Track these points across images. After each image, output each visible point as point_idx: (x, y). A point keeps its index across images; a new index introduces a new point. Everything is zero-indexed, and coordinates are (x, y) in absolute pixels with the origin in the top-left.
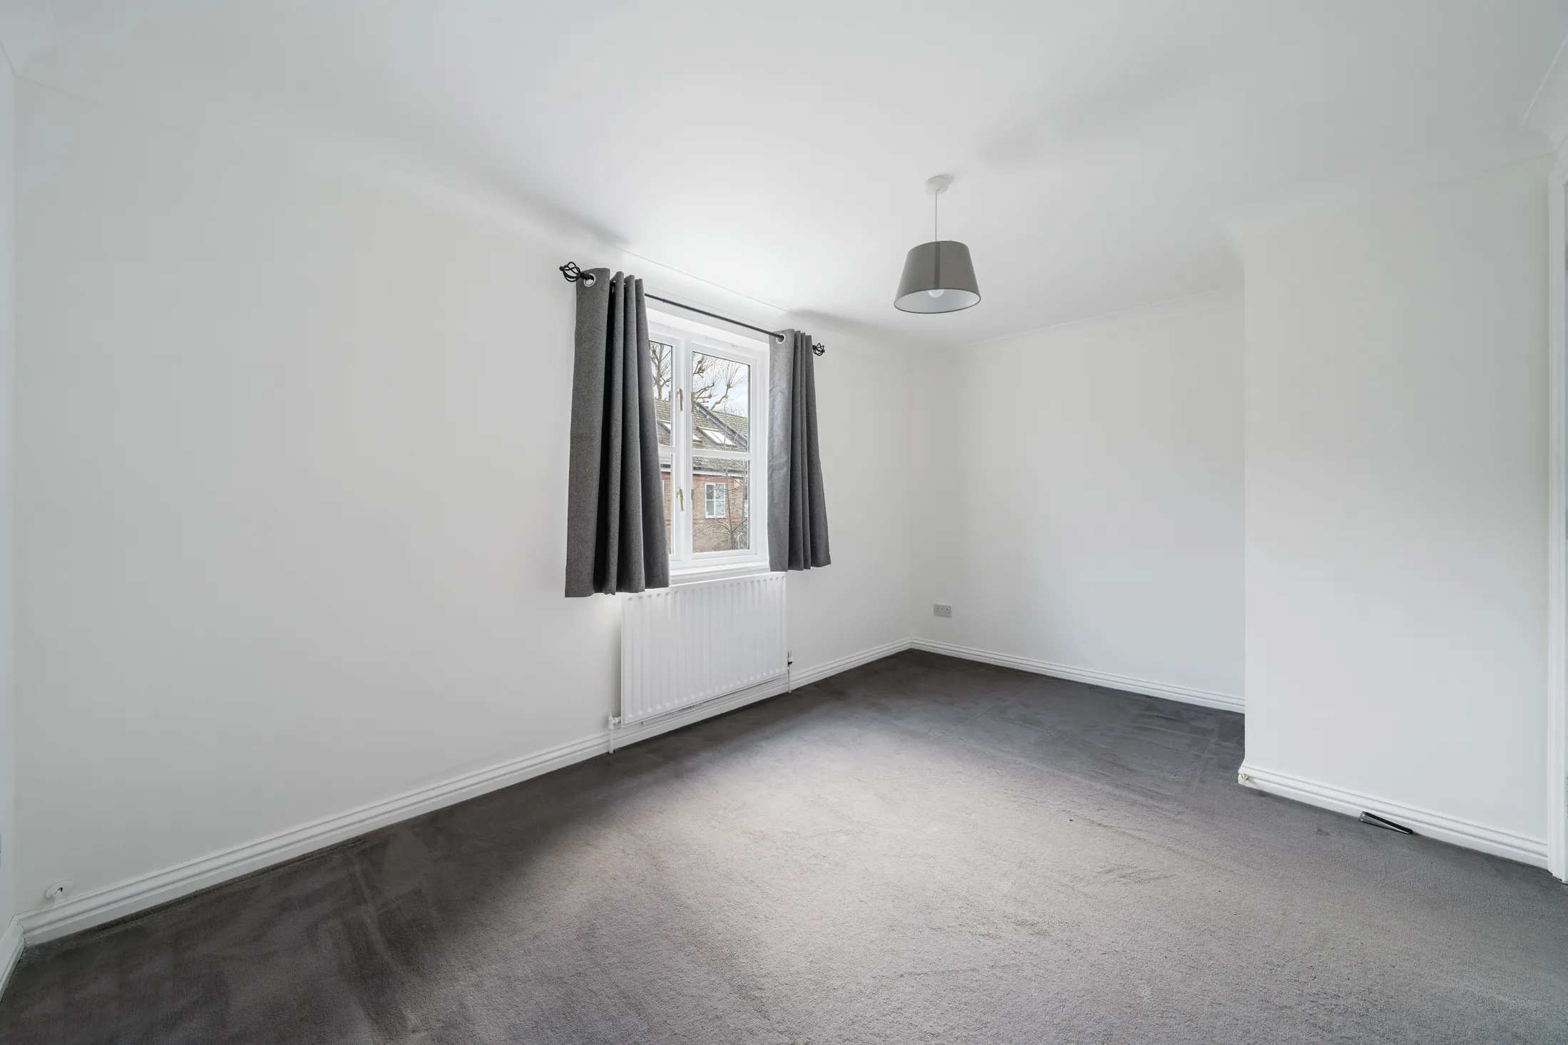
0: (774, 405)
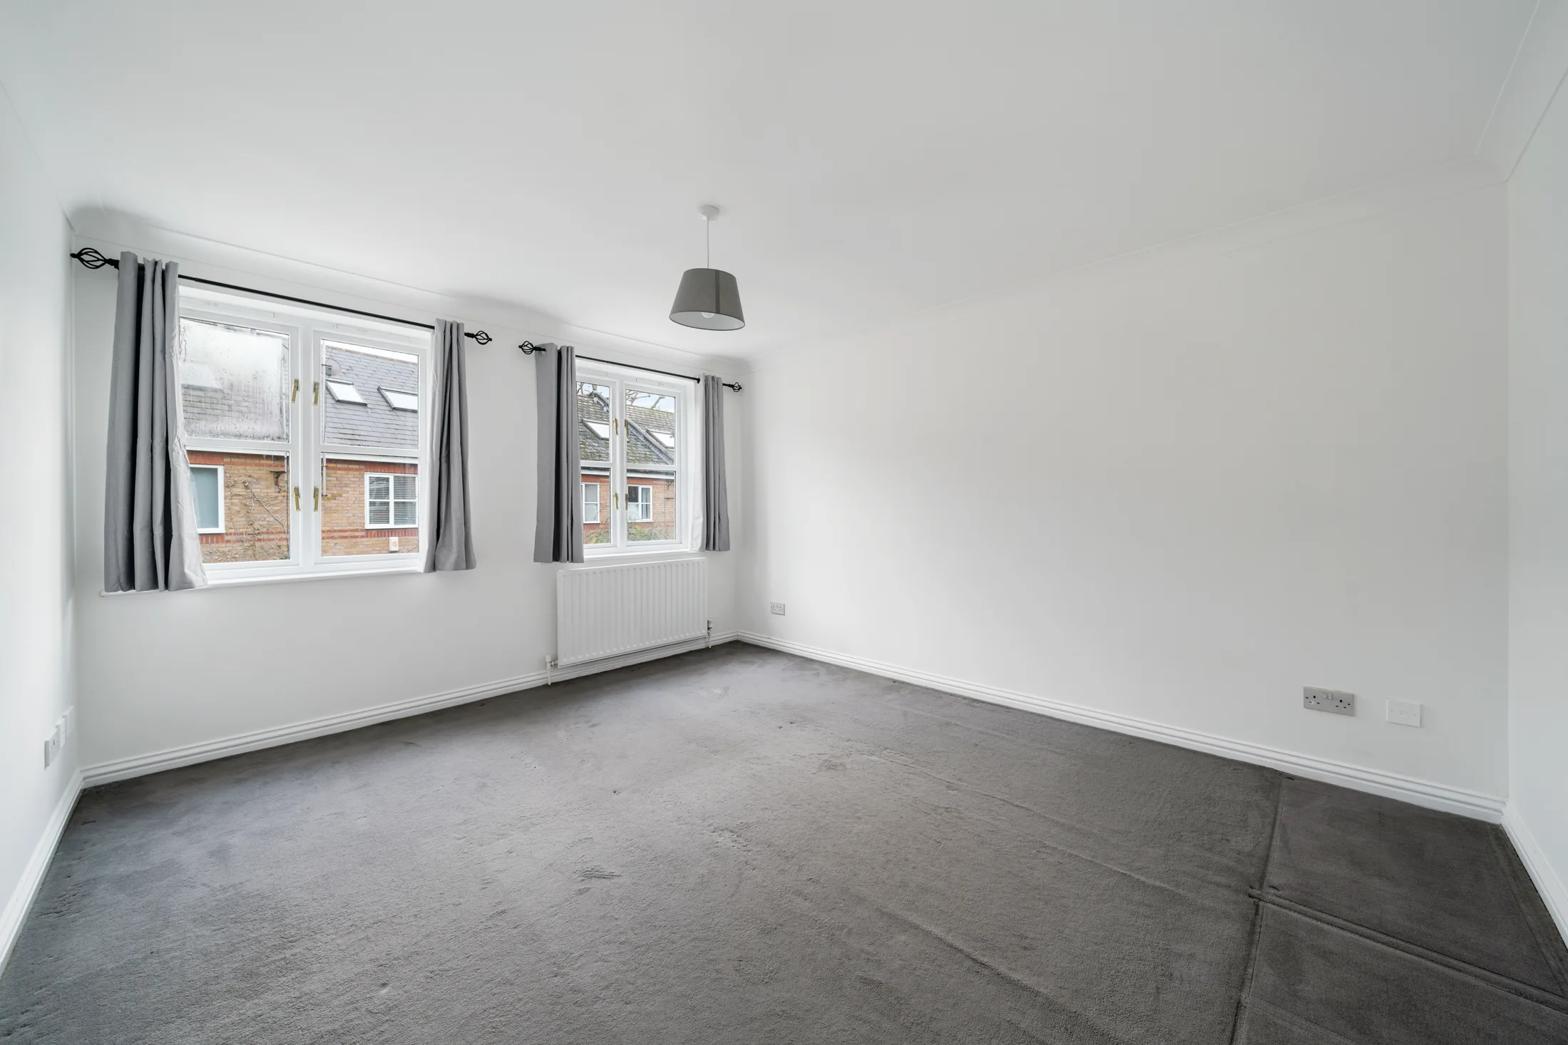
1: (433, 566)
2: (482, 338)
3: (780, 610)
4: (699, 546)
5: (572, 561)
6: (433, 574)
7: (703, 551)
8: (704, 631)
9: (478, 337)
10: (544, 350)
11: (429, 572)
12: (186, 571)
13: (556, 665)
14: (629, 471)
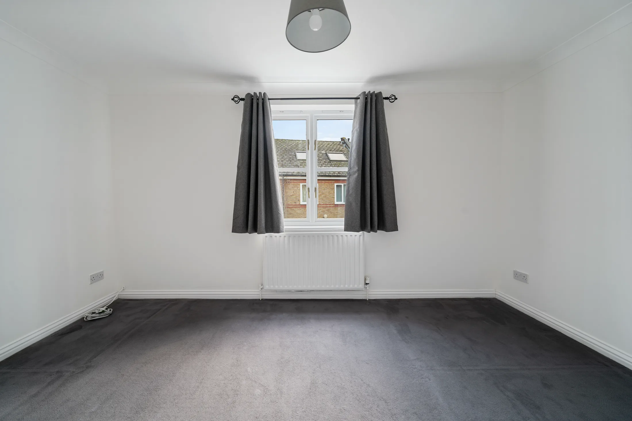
0: (353, 138)
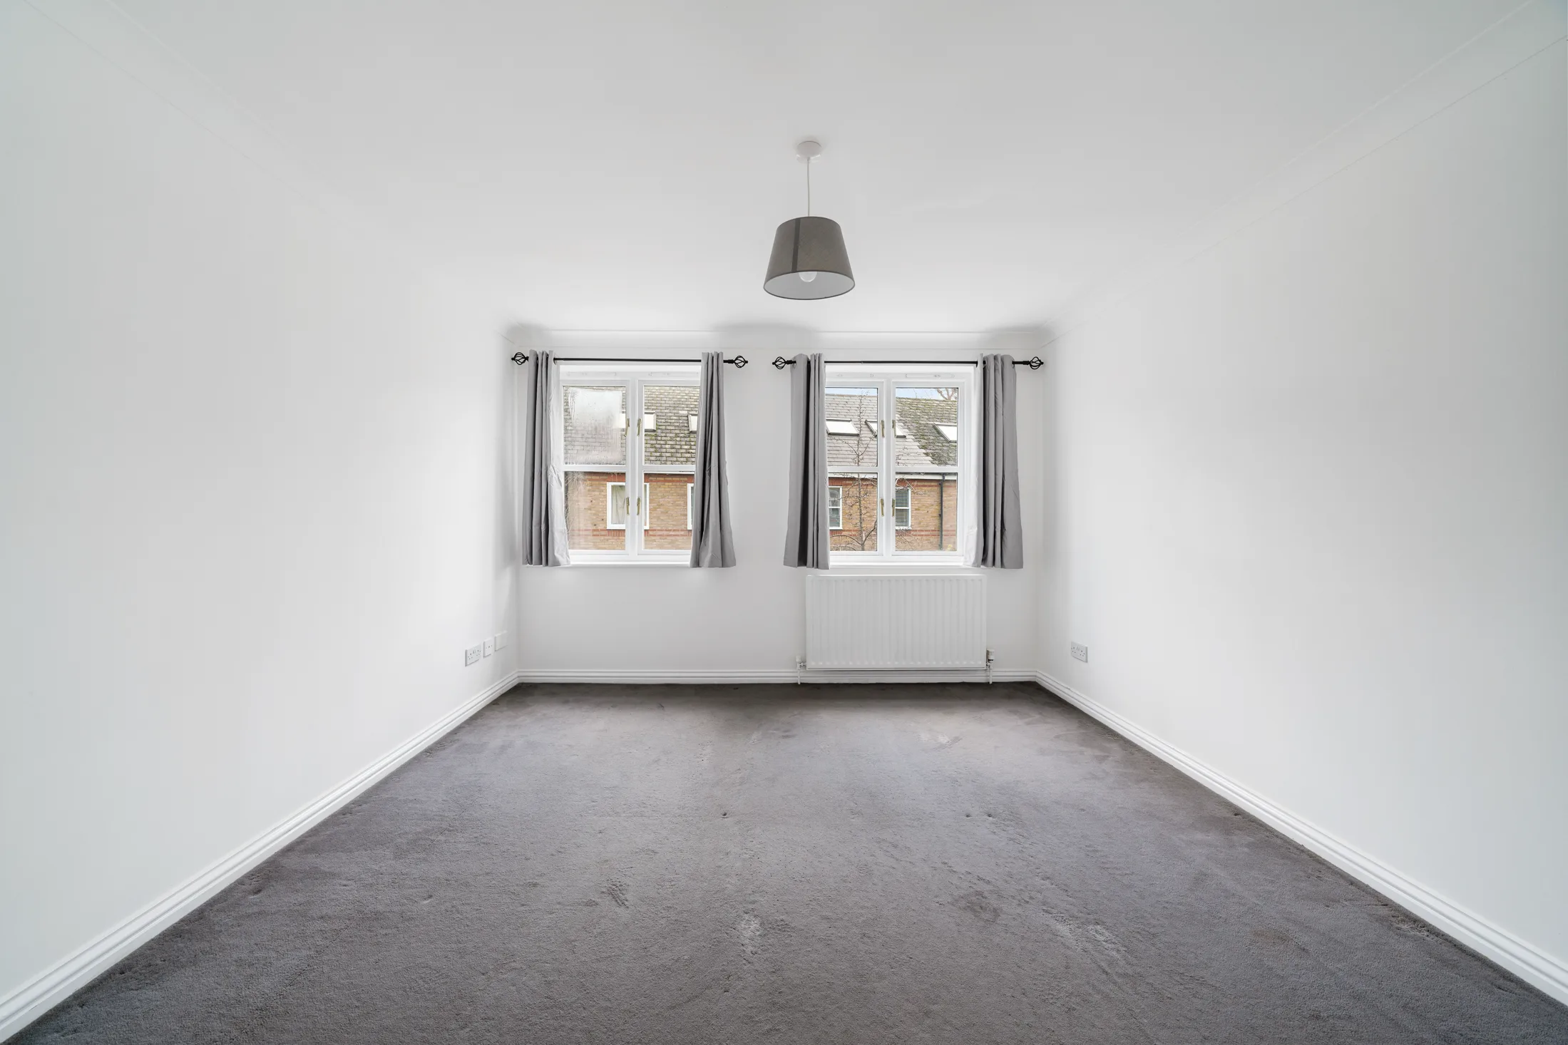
1: (697, 563)
2: (738, 362)
3: (1081, 654)
4: (972, 559)
5: (817, 567)
6: (697, 569)
7: (978, 566)
8: (980, 663)
9: (737, 362)
10: (795, 362)
11: (694, 567)
12: (556, 554)
13: (805, 666)
14: (897, 473)
